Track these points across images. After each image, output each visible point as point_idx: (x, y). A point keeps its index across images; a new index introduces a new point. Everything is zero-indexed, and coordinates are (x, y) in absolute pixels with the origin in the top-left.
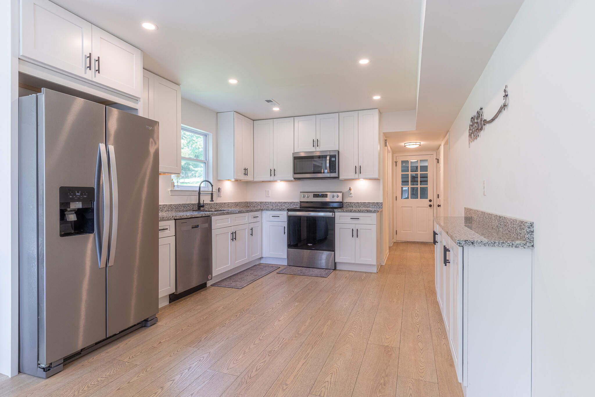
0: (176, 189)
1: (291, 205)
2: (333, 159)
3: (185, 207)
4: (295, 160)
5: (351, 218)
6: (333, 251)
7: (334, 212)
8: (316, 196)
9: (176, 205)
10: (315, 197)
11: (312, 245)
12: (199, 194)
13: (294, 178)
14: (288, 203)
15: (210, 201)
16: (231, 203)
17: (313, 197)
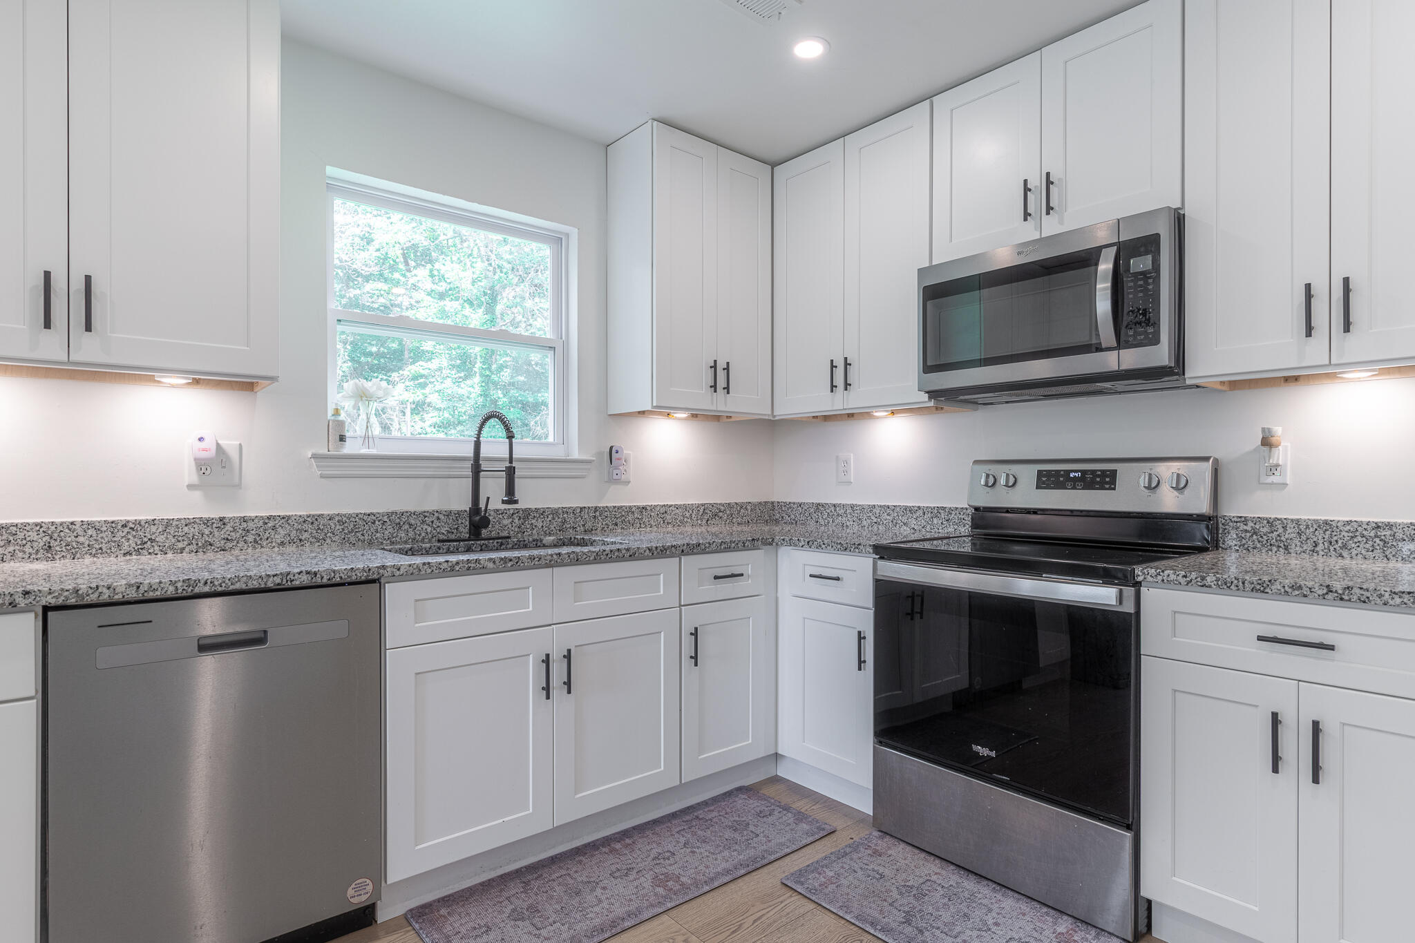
0: (349, 448)
1: (935, 521)
2: (1140, 264)
3: (406, 527)
4: (929, 303)
5: (1260, 638)
6: (1128, 827)
7: (1137, 585)
8: (1050, 479)
9: (349, 516)
10: (1048, 487)
11: (993, 754)
12: (477, 470)
13: (933, 394)
14: (924, 511)
15: (504, 502)
16: (677, 507)
17: (1038, 487)
